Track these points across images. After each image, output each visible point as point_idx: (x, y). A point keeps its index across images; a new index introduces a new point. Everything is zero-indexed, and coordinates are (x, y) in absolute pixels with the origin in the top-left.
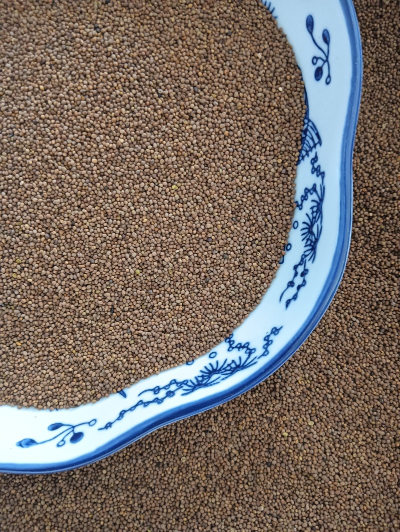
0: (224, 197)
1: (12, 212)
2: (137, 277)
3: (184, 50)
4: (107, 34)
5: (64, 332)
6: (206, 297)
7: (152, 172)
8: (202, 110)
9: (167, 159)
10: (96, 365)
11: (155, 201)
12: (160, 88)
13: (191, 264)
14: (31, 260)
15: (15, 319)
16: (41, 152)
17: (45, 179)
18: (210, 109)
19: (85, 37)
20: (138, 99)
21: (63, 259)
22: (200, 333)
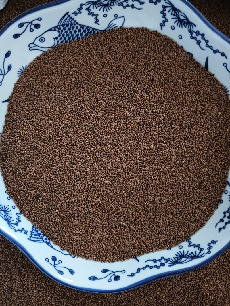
0: (196, 176)
1: (98, 172)
2: (149, 207)
3: (186, 108)
4: (151, 96)
5: (112, 227)
6: (180, 220)
7: (164, 161)
8: (191, 136)
9: (172, 157)
10: (125, 244)
11: (163, 175)
12: (173, 124)
13: (175, 204)
14: (103, 194)
15: (91, 219)
16: (115, 147)
17: (115, 159)
18: (195, 137)
19: (141, 96)
20: (162, 129)
21: (117, 195)
22: (175, 236)
